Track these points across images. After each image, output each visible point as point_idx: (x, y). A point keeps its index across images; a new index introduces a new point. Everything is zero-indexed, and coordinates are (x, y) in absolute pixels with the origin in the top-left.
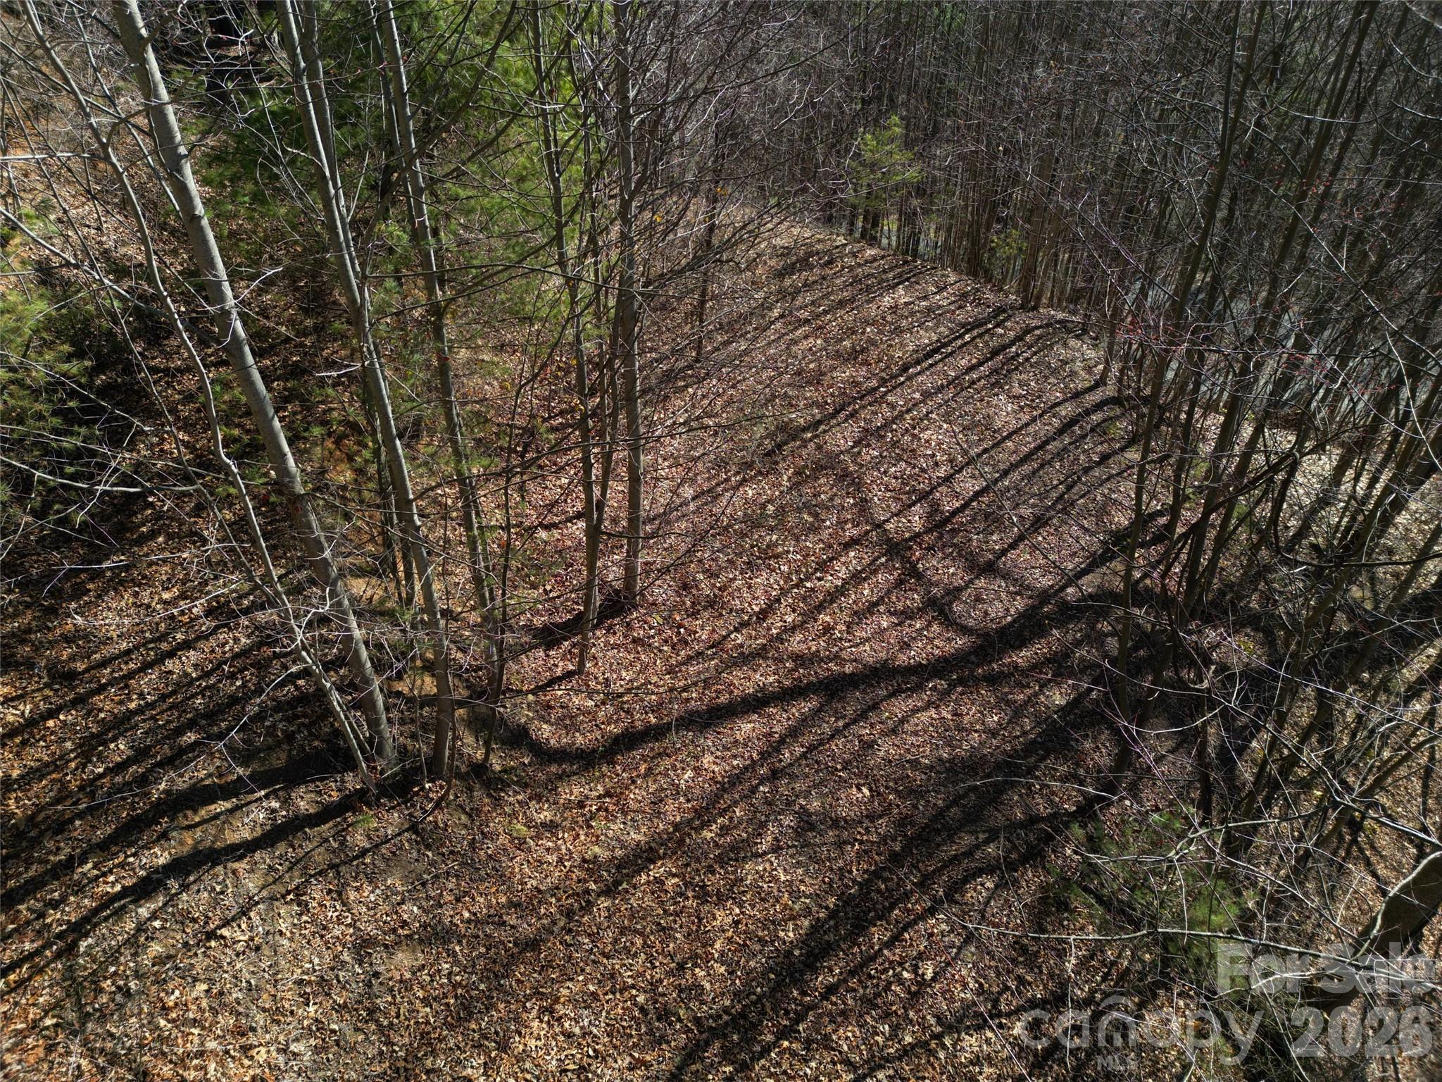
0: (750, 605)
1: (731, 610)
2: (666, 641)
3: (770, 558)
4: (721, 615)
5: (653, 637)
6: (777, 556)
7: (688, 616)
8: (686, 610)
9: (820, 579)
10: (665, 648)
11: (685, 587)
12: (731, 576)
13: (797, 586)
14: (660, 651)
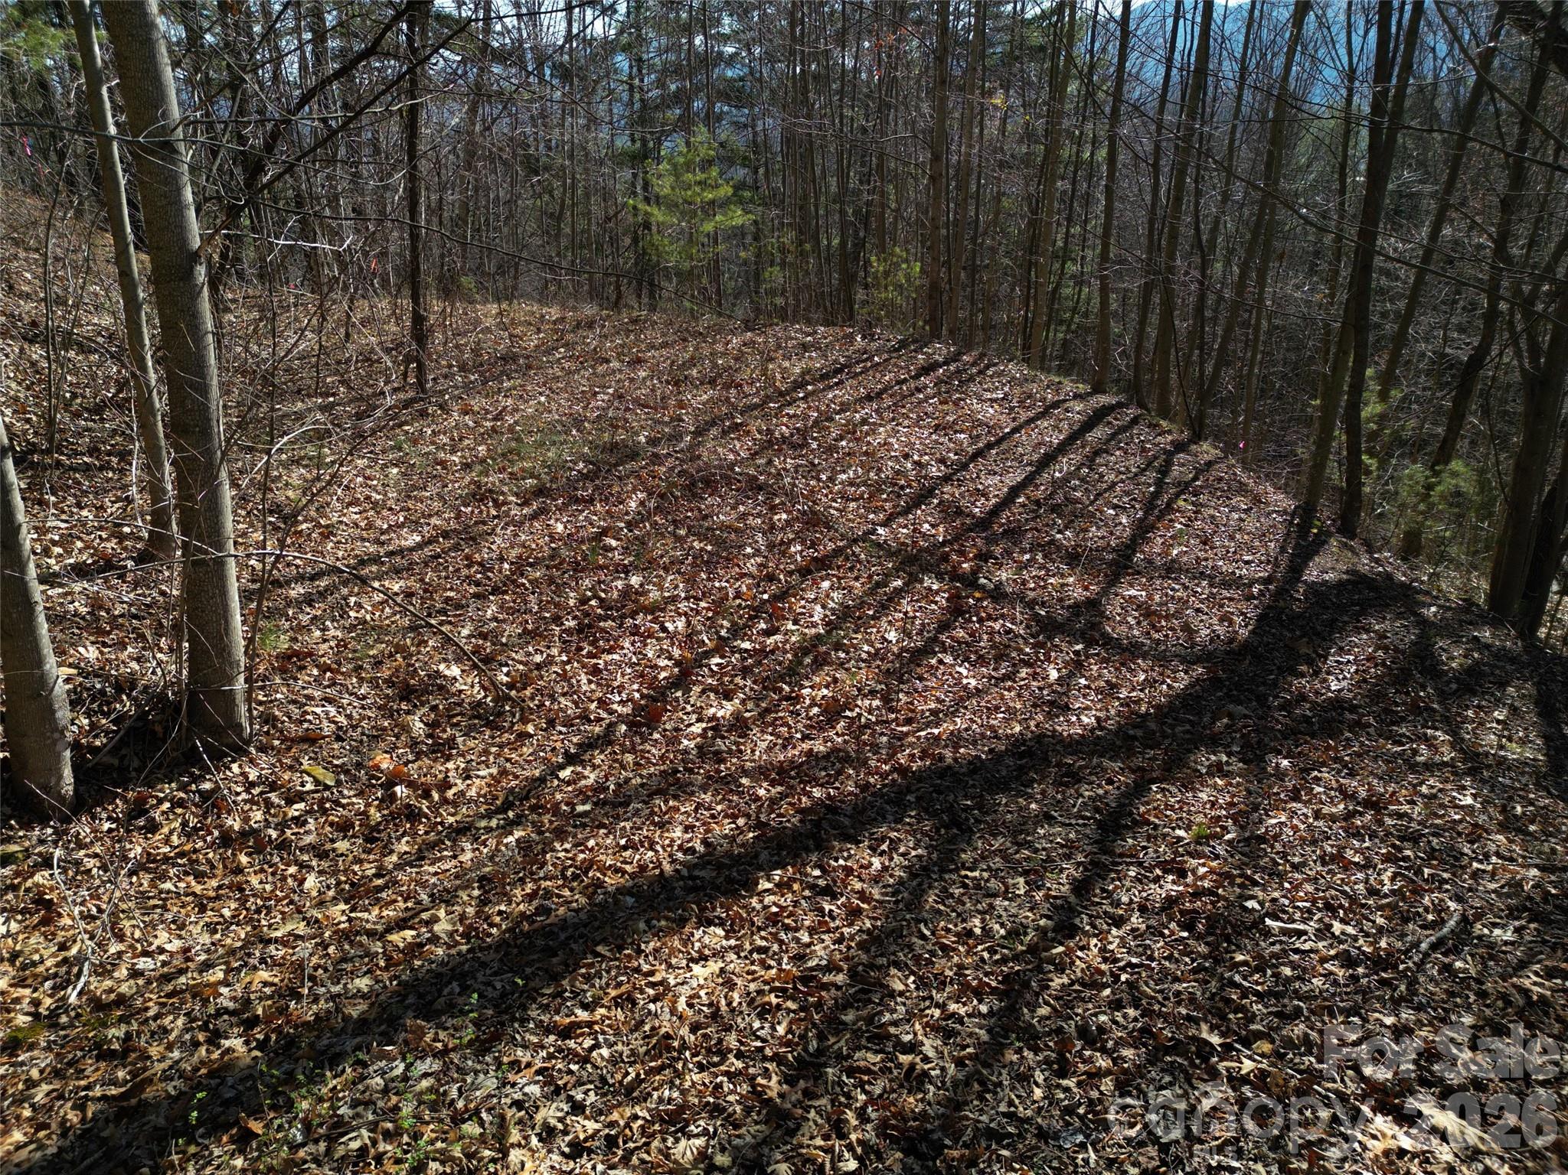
0: (603, 703)
1: (551, 723)
2: (344, 828)
3: (633, 615)
4: (523, 736)
5: (300, 821)
6: (652, 609)
7: (418, 756)
8: (414, 744)
9: (768, 633)
10: (342, 846)
11: (409, 692)
12: (538, 659)
13: (718, 650)
14: (322, 855)
